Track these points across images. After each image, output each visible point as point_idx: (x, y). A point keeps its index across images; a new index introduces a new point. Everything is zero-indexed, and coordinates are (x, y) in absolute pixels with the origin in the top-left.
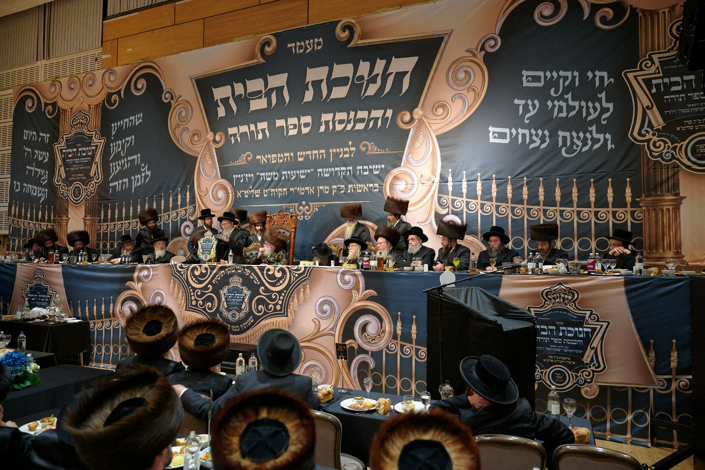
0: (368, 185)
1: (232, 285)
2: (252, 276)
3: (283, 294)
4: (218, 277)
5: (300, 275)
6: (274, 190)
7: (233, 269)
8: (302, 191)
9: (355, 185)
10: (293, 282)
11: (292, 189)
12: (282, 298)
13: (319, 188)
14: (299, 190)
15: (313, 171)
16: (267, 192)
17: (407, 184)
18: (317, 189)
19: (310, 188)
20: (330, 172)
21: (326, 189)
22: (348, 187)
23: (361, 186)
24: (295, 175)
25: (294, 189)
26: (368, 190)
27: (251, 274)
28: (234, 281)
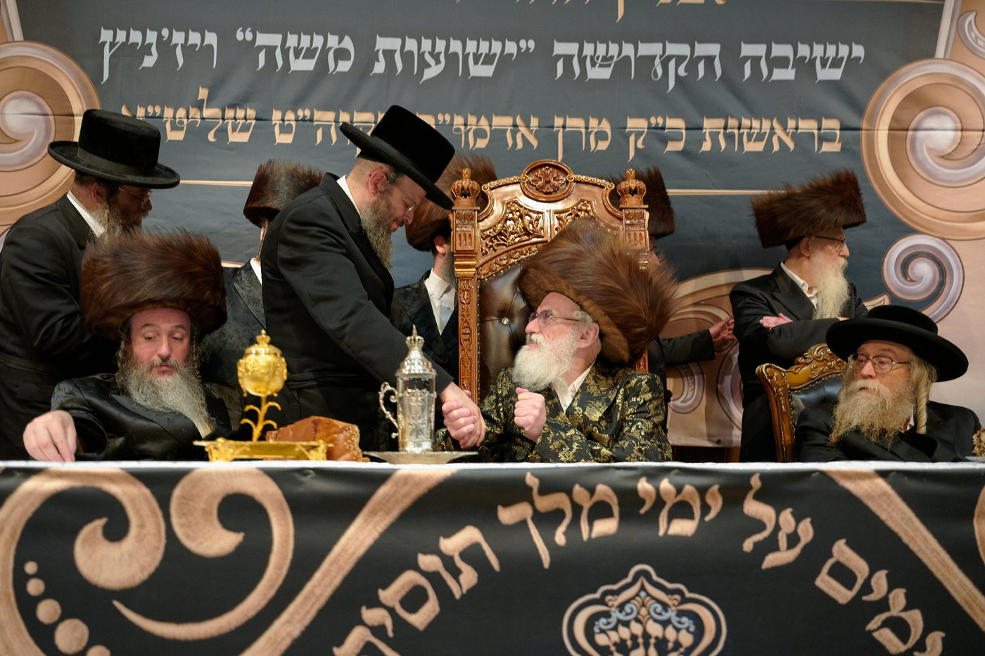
0: (791, 123)
2: (843, 574)
4: (414, 599)
6: (329, 116)
7: (600, 511)
8: (479, 134)
9: (733, 123)
13: (564, 127)
14: (462, 128)
15: (531, 51)
16: (294, 123)
17: (965, 127)
18: (553, 127)
19: (519, 121)
20: (615, 60)
21: (596, 130)
22: (701, 128)
23: (763, 127)
24: (442, 58)
25: (437, 120)
26: (791, 146)
27: (831, 555)
28: (624, 633)
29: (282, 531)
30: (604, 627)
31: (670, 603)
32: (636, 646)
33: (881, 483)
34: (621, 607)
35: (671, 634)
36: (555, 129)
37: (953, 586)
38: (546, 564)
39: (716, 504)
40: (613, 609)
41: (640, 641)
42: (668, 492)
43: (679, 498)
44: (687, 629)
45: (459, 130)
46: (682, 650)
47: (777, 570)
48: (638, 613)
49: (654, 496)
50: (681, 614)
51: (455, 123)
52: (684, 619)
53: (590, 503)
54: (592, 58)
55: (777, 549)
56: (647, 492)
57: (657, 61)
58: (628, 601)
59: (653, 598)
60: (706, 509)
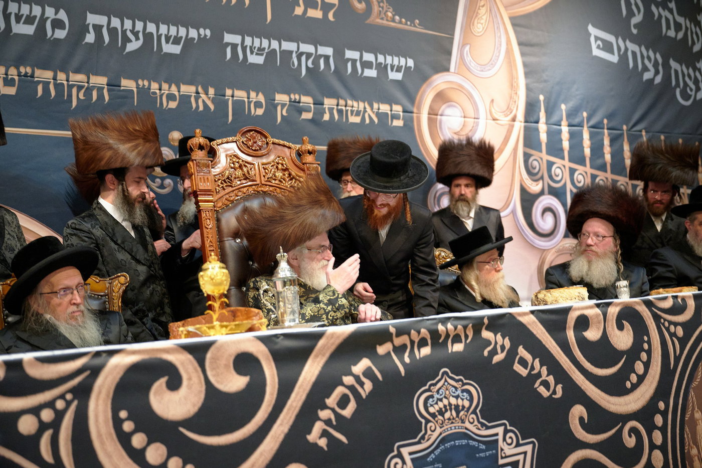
0: (376, 106)
1: (434, 433)
2: (523, 362)
3: (659, 420)
4: (343, 402)
5: (689, 327)
6: (48, 75)
7: (423, 343)
8: (171, 97)
9: (342, 102)
10: (677, 359)
11: (128, 84)
12: (658, 437)
13: (233, 96)
14: (158, 91)
15: (208, 38)
16: (16, 78)
17: (466, 116)
18: (225, 96)
19: (200, 90)
20: (266, 51)
21: (254, 100)
22: (323, 104)
23: (360, 107)
24: (141, 35)
25: (138, 84)
26: (376, 120)
27: (518, 354)
28: (441, 405)
29: (270, 372)
30: (432, 403)
31: (458, 386)
32: (446, 411)
33: (532, 316)
34: (438, 392)
35: (460, 402)
36: (227, 97)
37: (563, 363)
38: (403, 374)
39: (470, 334)
40: (435, 393)
41: (448, 407)
42: (451, 330)
43: (456, 332)
44: (466, 399)
45: (155, 93)
46: (465, 409)
47: (498, 363)
48: (445, 394)
49: (445, 332)
50: (463, 391)
51: (152, 88)
52: (465, 394)
53: (418, 339)
54: (251, 47)
55: (497, 353)
56: (442, 331)
57: (294, 55)
58: (440, 388)
59: (450, 385)
60: (466, 337)
